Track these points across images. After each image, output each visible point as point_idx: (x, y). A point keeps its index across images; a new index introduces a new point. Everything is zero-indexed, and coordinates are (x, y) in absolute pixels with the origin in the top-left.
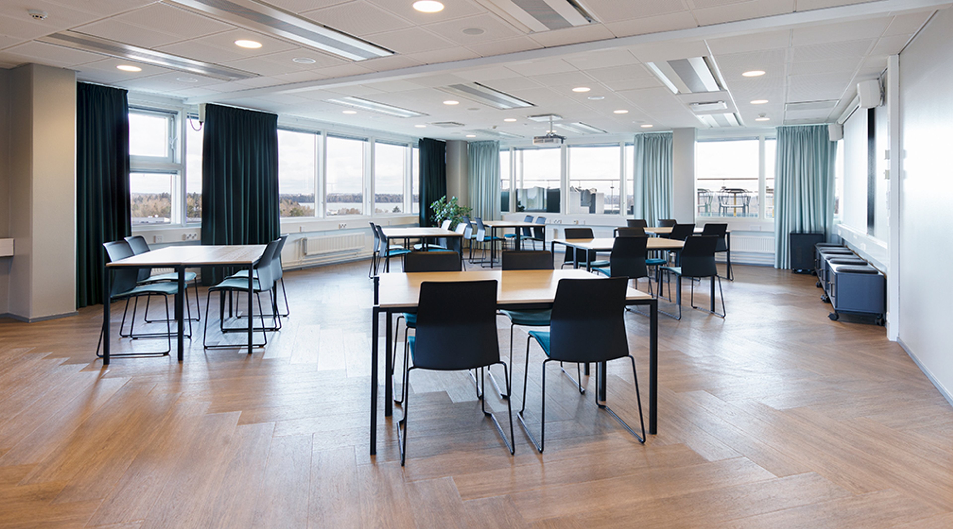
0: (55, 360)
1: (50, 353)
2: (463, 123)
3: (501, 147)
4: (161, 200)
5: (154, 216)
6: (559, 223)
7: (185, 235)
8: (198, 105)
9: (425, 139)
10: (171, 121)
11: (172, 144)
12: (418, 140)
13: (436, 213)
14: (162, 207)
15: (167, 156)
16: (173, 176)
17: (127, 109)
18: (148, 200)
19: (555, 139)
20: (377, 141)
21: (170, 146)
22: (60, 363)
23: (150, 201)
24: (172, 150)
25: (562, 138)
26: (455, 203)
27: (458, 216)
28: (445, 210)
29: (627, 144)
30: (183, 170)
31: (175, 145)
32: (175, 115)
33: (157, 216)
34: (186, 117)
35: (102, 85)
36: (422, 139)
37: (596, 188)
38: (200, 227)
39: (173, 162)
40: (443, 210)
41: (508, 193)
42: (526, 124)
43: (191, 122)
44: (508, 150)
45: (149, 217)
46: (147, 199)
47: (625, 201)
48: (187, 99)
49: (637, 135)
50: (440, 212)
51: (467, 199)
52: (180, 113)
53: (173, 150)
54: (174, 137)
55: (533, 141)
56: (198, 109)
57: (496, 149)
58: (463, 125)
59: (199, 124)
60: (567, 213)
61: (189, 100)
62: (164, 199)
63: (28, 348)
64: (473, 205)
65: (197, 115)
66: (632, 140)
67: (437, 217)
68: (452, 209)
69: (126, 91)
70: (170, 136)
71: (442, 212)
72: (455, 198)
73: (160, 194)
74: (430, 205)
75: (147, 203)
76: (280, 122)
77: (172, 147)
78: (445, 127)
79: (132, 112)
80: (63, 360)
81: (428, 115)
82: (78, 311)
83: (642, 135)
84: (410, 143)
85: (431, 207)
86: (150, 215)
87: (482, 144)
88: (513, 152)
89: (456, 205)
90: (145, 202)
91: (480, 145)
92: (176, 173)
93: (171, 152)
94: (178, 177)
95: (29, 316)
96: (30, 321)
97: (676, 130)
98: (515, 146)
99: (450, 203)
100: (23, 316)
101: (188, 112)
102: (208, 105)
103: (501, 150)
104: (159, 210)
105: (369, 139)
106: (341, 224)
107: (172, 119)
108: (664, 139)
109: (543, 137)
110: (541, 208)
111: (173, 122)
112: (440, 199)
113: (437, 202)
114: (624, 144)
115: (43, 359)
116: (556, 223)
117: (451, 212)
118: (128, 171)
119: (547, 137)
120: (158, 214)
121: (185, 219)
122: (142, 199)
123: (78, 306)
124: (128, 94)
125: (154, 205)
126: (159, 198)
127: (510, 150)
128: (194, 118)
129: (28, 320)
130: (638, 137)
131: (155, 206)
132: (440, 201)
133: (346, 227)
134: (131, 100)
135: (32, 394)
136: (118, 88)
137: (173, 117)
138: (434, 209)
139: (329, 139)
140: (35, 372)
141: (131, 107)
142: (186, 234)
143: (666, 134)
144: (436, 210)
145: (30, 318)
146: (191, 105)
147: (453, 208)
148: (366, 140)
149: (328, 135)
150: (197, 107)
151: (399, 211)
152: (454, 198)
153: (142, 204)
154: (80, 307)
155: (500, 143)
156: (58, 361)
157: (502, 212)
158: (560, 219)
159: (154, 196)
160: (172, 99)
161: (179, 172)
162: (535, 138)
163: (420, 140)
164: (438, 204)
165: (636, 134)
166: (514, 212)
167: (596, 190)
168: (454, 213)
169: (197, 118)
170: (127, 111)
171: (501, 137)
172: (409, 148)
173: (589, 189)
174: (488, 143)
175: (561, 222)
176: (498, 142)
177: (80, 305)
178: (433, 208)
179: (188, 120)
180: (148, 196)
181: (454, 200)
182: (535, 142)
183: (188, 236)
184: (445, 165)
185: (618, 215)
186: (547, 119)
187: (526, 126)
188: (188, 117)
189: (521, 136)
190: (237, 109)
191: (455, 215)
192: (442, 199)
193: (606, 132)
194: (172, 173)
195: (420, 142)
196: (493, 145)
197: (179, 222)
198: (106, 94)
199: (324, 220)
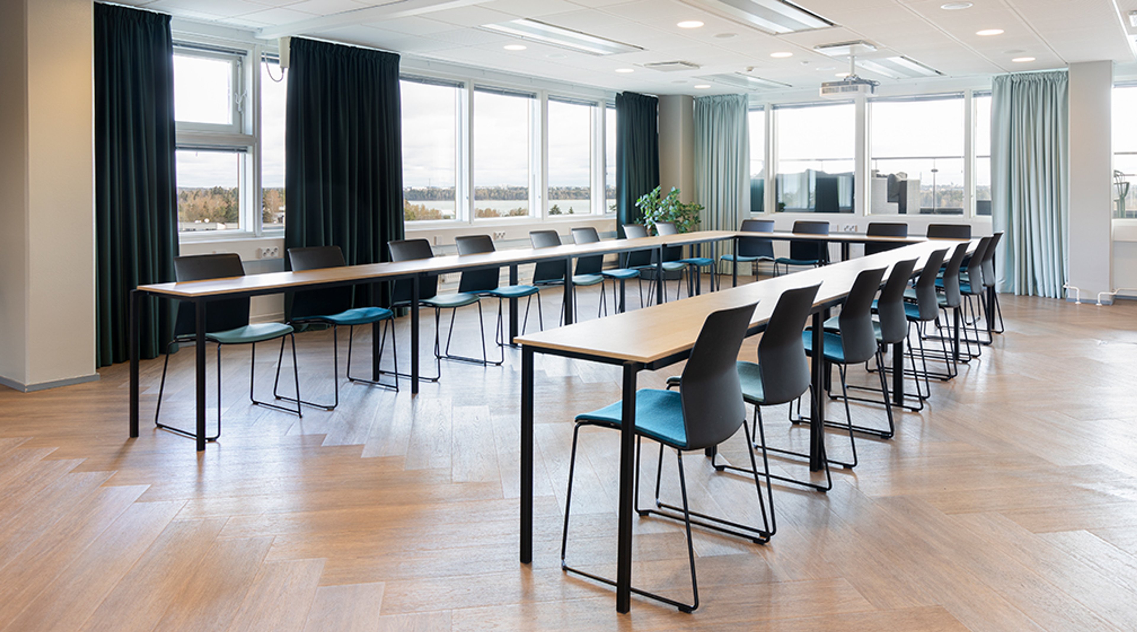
0: (62, 462)
1: (56, 448)
2: (697, 63)
3: (751, 104)
4: (212, 198)
5: (203, 221)
6: (853, 230)
7: (259, 251)
8: (279, 40)
9: (625, 93)
10: (238, 66)
11: (239, 103)
12: (615, 95)
13: (645, 216)
14: (214, 208)
15: (230, 122)
16: (241, 154)
17: (172, 48)
18: (194, 198)
19: (860, 86)
20: (550, 99)
21: (235, 107)
22: (70, 468)
23: (197, 199)
24: (239, 111)
25: (872, 84)
26: (675, 198)
27: (681, 219)
28: (660, 209)
29: (976, 95)
30: (256, 145)
31: (243, 105)
32: (242, 56)
33: (207, 220)
34: (260, 59)
35: (133, 7)
36: (621, 93)
37: (905, 172)
38: (284, 237)
39: (241, 132)
40: (657, 209)
41: (762, 182)
42: (806, 62)
43: (267, 67)
44: (762, 109)
45: (197, 222)
46: (193, 196)
47: (973, 192)
48: (261, 30)
49: (998, 77)
50: (652, 212)
51: (693, 192)
52: (250, 53)
53: (240, 113)
54: (242, 93)
55: (821, 89)
56: (279, 47)
57: (742, 109)
58: (697, 66)
59: (280, 70)
60: (866, 214)
61: (264, 31)
62: (217, 196)
63: (21, 439)
64: (704, 201)
65: (278, 56)
66: (989, 87)
67: (647, 221)
68: (671, 208)
69: (168, 18)
70: (235, 91)
71: (656, 213)
72: (677, 190)
73: (211, 189)
74: (636, 202)
75: (194, 202)
76: (403, 67)
77: (240, 109)
78: (666, 70)
79: (180, 52)
80: (76, 462)
81: (642, 48)
82: (98, 374)
83: (1007, 76)
84: (602, 100)
85: (637, 205)
86: (197, 219)
87: (718, 100)
88: (771, 111)
89: (677, 201)
90: (190, 201)
91: (714, 102)
92: (245, 151)
93: (238, 115)
94: (249, 157)
95: (25, 382)
96: (26, 390)
97: (1076, 65)
98: (773, 103)
99: (668, 198)
100: (16, 380)
101: (263, 51)
102: (293, 39)
103: (751, 110)
104: (211, 212)
105: (539, 95)
106: (497, 233)
107: (239, 63)
108: (1049, 83)
109: (839, 83)
110: (805, 206)
111: (240, 69)
112: (652, 191)
113: (645, 197)
114: (972, 94)
115: (45, 459)
116: (848, 230)
117: (671, 213)
118: (174, 148)
119: (845, 82)
120: (208, 218)
121: (259, 225)
122: (187, 196)
123: (99, 365)
124: (171, 22)
125: (203, 204)
126: (209, 194)
127: (765, 108)
128: (272, 61)
129: (23, 386)
130: (1000, 81)
131: (205, 207)
132: (652, 194)
133: (505, 238)
134: (177, 32)
135: (24, 529)
136: (157, 12)
137: (240, 60)
138: (642, 208)
139: (477, 94)
140: (29, 486)
141: (176, 45)
142: (262, 248)
143: (1053, 73)
144: (644, 209)
145: (27, 383)
146: (267, 40)
147: (673, 205)
148: (533, 96)
149: (477, 89)
150: (277, 44)
151: (559, 213)
152: (674, 189)
153: (187, 203)
154: (102, 366)
155: (749, 97)
156: (67, 463)
157: (752, 213)
158: (854, 225)
159: (203, 192)
160: (238, 30)
161: (250, 148)
162: (824, 85)
163: (618, 94)
164: (648, 200)
165: (996, 75)
166: (772, 213)
167: (906, 175)
168: (675, 213)
169: (277, 61)
170: (170, 51)
171: (751, 86)
172: (599, 110)
173: (895, 173)
174: (727, 98)
175: (856, 230)
176: (745, 97)
177: (102, 362)
178: (639, 206)
179: (263, 65)
180: (195, 192)
181: (673, 193)
182: (824, 92)
183: (264, 251)
184: (656, 135)
185: (960, 216)
186: (845, 51)
187: (806, 65)
188: (263, 59)
189: (787, 85)
190: (337, 45)
191: (677, 217)
192: (655, 191)
193: (939, 73)
194: (239, 150)
195: (617, 98)
196: (737, 102)
197: (250, 229)
198: (139, 21)
199: (470, 226)
